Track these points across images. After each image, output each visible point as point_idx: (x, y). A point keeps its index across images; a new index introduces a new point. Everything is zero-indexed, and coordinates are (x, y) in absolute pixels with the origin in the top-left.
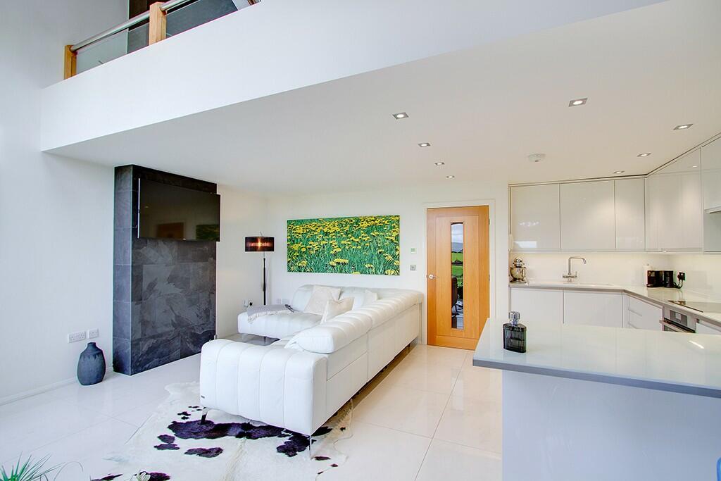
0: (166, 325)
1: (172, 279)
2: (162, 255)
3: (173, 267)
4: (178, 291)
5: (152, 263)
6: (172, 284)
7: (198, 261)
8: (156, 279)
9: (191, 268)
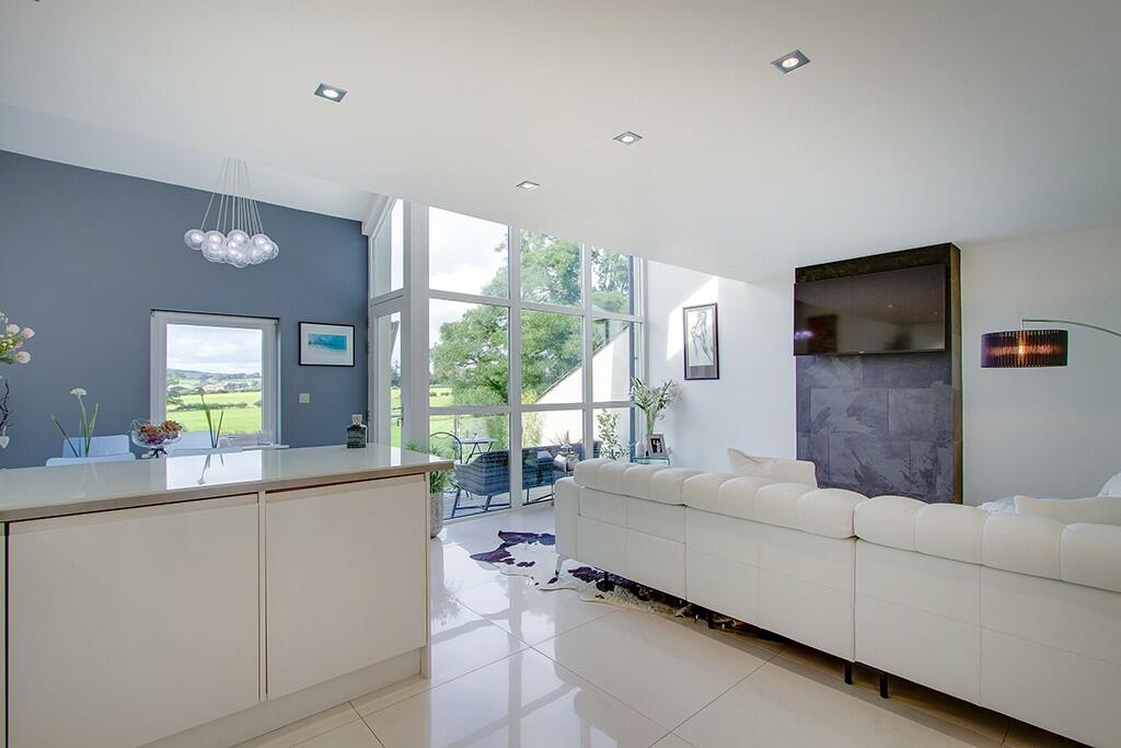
0: (845, 475)
1: (853, 411)
2: (838, 377)
3: (855, 394)
4: (865, 430)
5: (824, 387)
6: (854, 419)
7: (906, 387)
8: (829, 409)
9: (892, 397)
